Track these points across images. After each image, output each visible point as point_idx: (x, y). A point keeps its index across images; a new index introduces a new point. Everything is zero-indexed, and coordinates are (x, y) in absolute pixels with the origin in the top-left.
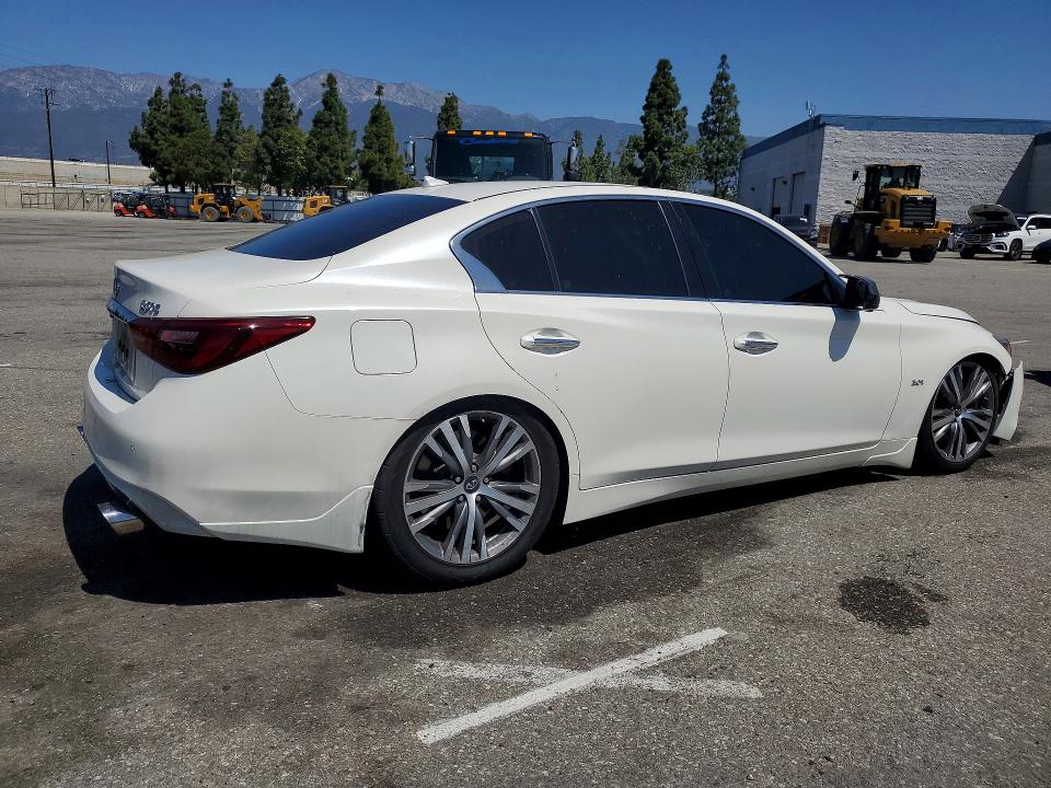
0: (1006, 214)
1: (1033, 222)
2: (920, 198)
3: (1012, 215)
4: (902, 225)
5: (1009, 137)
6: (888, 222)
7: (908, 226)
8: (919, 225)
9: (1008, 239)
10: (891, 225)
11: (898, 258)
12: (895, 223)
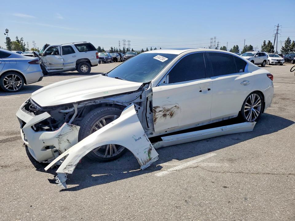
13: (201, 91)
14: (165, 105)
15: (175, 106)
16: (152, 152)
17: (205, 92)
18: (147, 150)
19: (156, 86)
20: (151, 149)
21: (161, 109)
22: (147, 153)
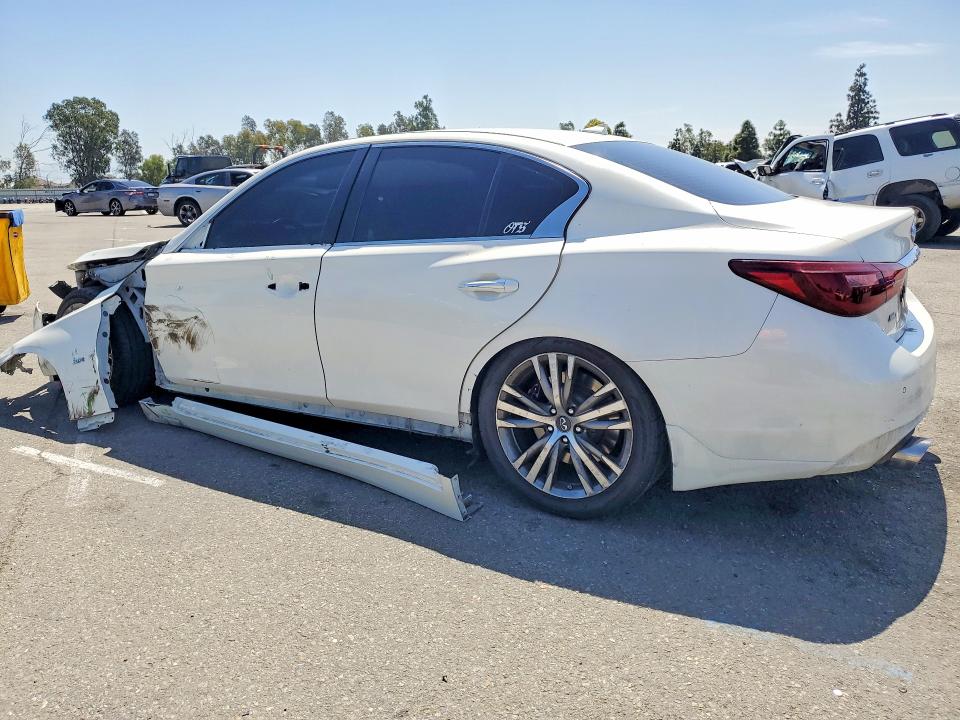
13: (273, 287)
14: (170, 307)
15: (196, 317)
16: (97, 398)
17: (290, 294)
18: (89, 391)
19: (179, 251)
20: (96, 392)
21: (162, 316)
22: (87, 396)
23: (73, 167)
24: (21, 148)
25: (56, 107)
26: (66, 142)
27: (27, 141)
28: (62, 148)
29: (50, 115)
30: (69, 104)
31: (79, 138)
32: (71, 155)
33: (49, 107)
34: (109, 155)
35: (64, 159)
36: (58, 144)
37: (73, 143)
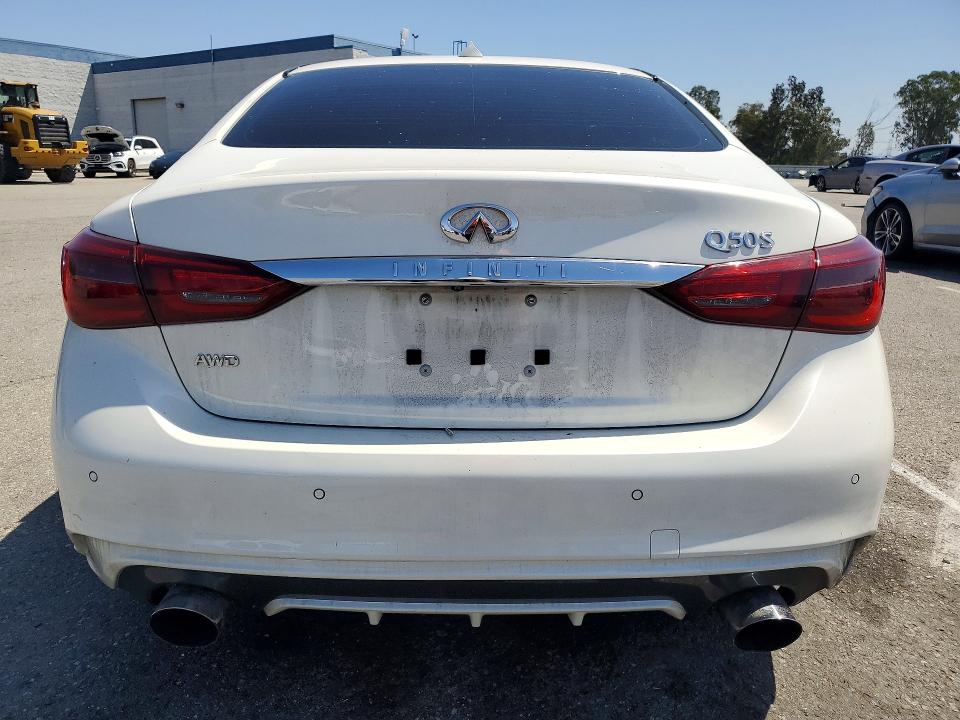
0: (116, 136)
1: (138, 142)
2: (52, 118)
3: (121, 137)
4: (41, 146)
5: (70, 63)
6: (26, 143)
7: (47, 146)
8: (57, 145)
9: (124, 158)
10: (30, 145)
11: (29, 180)
12: (33, 143)
23: (910, 145)
24: (865, 126)
25: (911, 83)
26: (910, 119)
27: (873, 120)
28: (904, 125)
29: (902, 92)
30: (925, 79)
31: (925, 114)
32: (911, 133)
33: (903, 83)
34: (952, 133)
35: (903, 137)
36: (901, 121)
37: (918, 119)
